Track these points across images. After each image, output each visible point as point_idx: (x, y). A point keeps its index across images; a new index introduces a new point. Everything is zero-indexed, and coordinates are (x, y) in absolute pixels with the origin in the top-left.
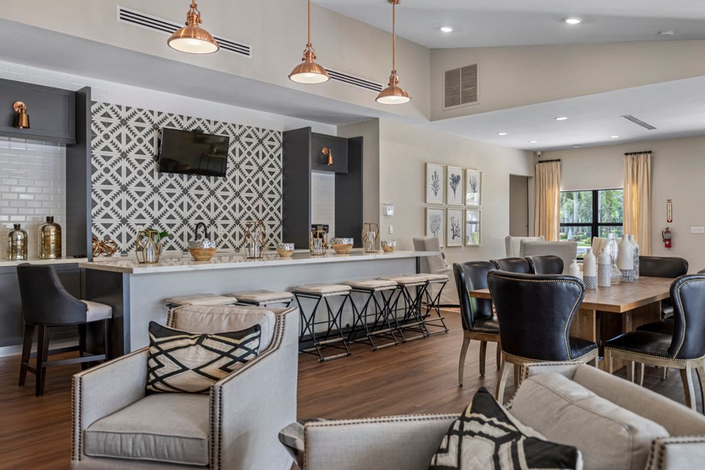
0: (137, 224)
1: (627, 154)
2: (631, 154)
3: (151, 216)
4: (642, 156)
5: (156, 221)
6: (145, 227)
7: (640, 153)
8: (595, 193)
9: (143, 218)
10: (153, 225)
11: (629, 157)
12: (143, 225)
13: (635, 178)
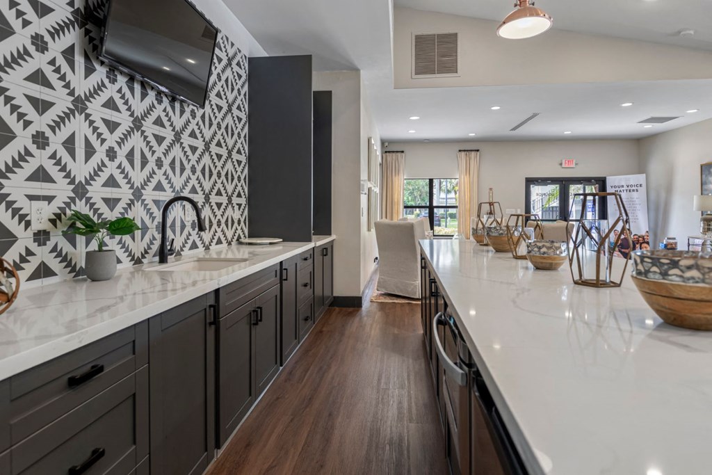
0: (31, 198)
1: (460, 151)
2: (465, 151)
3: (67, 176)
4: (473, 153)
5: (80, 191)
6: (53, 208)
7: (472, 151)
8: (431, 181)
9: (48, 179)
10: (73, 200)
11: (463, 153)
12: (49, 199)
13: (468, 171)
